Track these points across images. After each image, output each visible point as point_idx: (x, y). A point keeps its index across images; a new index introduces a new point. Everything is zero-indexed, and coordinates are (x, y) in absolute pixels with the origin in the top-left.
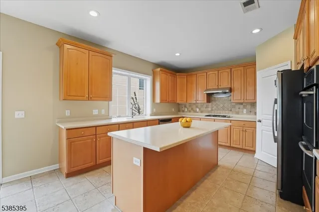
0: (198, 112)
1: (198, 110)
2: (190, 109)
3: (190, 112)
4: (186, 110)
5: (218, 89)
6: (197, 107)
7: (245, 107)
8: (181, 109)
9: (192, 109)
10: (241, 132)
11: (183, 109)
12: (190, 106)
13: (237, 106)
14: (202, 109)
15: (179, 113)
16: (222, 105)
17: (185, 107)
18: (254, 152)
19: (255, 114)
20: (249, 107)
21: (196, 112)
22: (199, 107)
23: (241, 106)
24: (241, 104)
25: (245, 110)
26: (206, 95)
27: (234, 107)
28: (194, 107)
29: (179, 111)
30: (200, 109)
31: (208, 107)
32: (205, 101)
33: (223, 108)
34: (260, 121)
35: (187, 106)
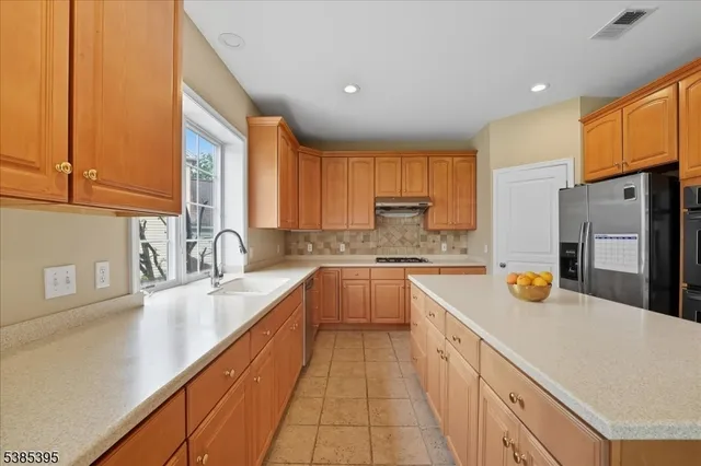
0: (342, 253)
1: (342, 247)
2: (321, 245)
3: (321, 252)
4: (310, 247)
6: (340, 240)
7: (444, 238)
8: (293, 247)
9: (327, 245)
11: (301, 246)
12: (321, 238)
13: (431, 238)
14: (353, 246)
15: (289, 257)
16: (399, 236)
17: (307, 240)
20: (451, 238)
21: (336, 252)
22: (346, 239)
23: (438, 238)
24: (438, 232)
25: (444, 245)
26: (373, 213)
27: (424, 239)
28: (332, 239)
30: (347, 245)
31: (366, 239)
32: (372, 227)
33: (402, 241)
34: (503, 266)
35: (314, 238)
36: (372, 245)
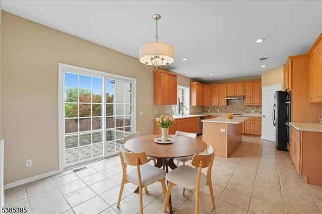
1: (218, 111)
2: (212, 110)
3: (212, 112)
5: (235, 96)
6: (218, 109)
7: (252, 108)
8: (205, 110)
9: (214, 110)
10: (252, 124)
11: (207, 110)
12: (212, 108)
13: (248, 108)
14: (222, 110)
16: (236, 107)
17: (208, 108)
18: (261, 135)
19: (261, 113)
20: (255, 108)
21: (217, 112)
22: (220, 108)
23: (251, 108)
24: (251, 106)
26: (226, 101)
27: (245, 108)
28: (216, 108)
29: (203, 112)
30: (220, 110)
31: (226, 108)
32: (226, 105)
33: (238, 109)
34: (264, 117)
35: (210, 108)
36: (228, 110)
